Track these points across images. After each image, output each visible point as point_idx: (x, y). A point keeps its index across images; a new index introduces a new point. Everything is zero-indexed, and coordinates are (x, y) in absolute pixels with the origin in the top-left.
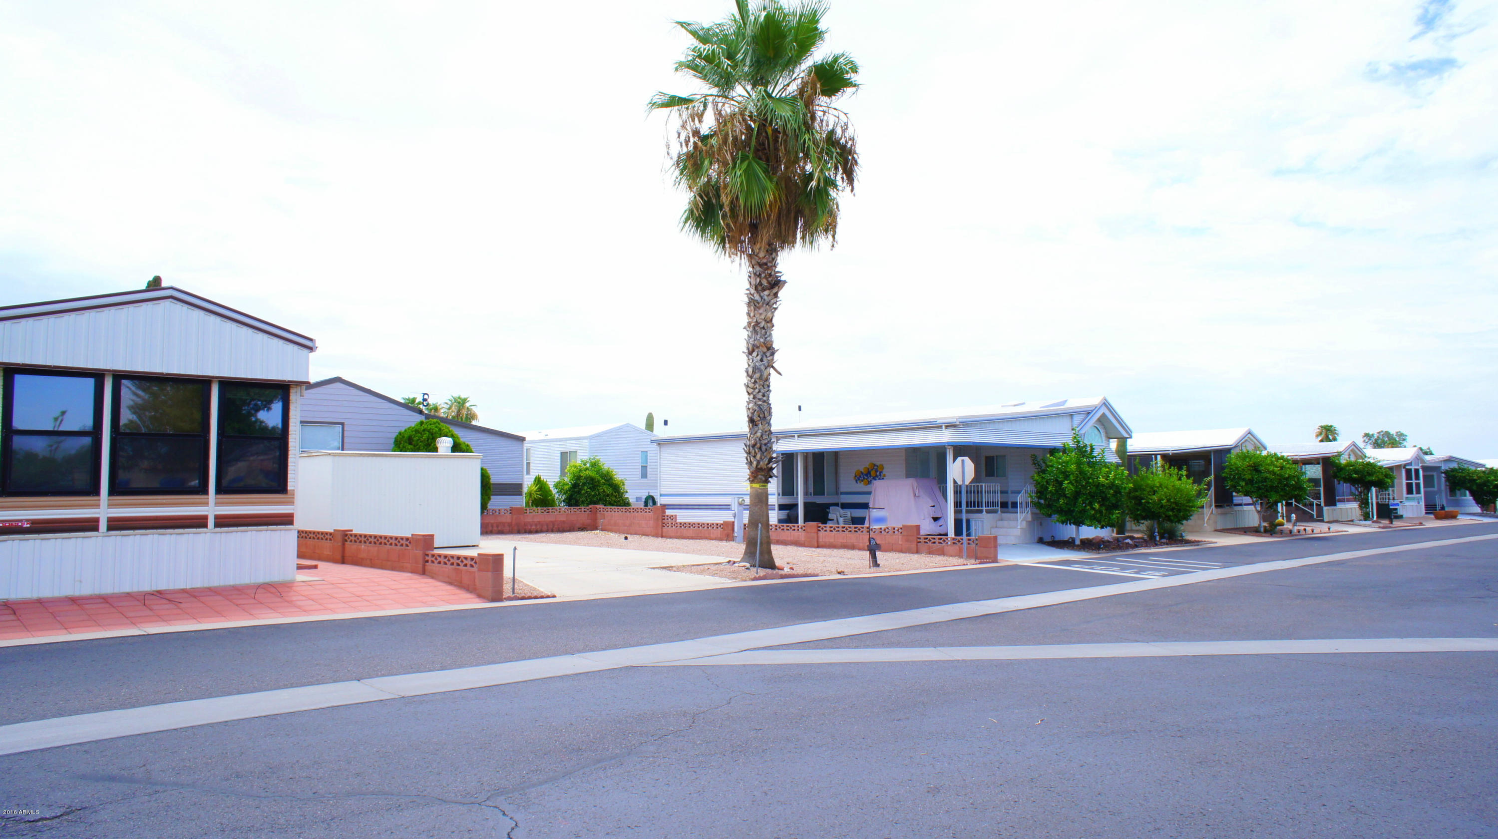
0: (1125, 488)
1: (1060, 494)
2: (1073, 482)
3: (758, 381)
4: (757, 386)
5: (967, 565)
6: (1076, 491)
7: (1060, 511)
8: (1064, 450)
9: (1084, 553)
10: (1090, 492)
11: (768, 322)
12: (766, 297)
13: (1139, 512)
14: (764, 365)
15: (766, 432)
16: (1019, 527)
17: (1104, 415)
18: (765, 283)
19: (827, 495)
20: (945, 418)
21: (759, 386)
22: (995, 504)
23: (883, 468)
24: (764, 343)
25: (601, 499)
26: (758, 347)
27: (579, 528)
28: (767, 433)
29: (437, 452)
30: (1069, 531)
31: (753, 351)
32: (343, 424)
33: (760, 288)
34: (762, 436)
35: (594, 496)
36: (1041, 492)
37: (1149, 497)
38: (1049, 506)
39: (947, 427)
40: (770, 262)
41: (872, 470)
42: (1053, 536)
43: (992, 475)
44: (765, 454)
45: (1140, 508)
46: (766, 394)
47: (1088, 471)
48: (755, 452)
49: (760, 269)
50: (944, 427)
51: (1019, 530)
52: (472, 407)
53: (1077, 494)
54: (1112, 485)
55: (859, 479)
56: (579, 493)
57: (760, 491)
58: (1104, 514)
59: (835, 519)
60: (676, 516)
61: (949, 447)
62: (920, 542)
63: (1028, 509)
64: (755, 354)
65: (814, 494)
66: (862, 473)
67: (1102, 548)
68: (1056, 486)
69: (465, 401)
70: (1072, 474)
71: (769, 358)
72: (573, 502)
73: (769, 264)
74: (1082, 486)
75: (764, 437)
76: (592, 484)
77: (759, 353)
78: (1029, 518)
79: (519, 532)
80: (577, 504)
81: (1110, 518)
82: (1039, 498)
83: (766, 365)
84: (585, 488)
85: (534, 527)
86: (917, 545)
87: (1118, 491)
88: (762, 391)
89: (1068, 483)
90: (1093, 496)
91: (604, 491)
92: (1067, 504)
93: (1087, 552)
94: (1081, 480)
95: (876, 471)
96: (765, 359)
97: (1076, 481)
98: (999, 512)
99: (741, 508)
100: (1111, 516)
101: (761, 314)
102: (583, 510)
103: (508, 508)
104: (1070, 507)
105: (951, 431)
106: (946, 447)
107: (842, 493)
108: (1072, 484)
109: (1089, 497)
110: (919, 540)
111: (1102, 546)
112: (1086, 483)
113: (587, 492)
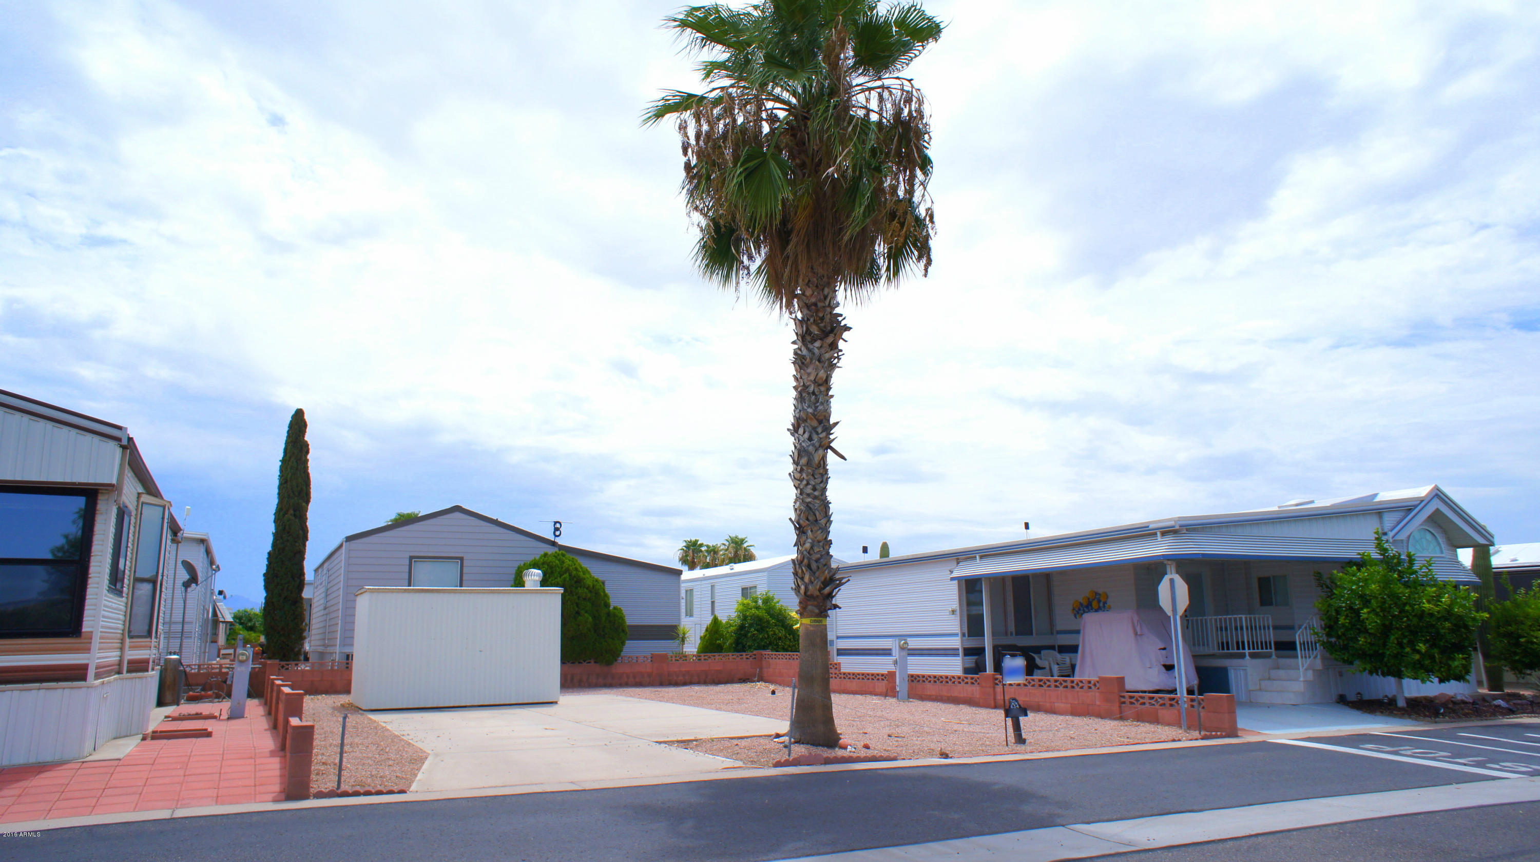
0: (1474, 619)
1: (1359, 629)
2: (1378, 610)
3: (804, 468)
4: (804, 475)
5: (1179, 740)
6: (1384, 625)
7: (1362, 655)
8: (1360, 564)
9: (1409, 721)
10: (1409, 626)
11: (819, 385)
12: (816, 351)
13: (1517, 658)
14: (813, 445)
15: (819, 542)
16: (1302, 679)
17: (1437, 511)
18: (815, 330)
19: (1037, 634)
20: (1159, 521)
21: (807, 476)
22: (1266, 645)
23: (1107, 597)
24: (813, 415)
25: (770, 644)
26: (805, 421)
27: (740, 679)
28: (821, 544)
29: (524, 586)
30: (1385, 686)
31: (799, 426)
32: (462, 559)
33: (808, 338)
34: (812, 548)
35: (762, 639)
36: (1330, 627)
37: (1532, 633)
38: (1345, 648)
39: (1164, 534)
40: (820, 301)
41: (1094, 600)
42: (1359, 693)
43: (1271, 604)
44: (817, 574)
45: (1518, 651)
46: (818, 487)
47: (1402, 593)
48: (802, 571)
49: (808, 312)
50: (1159, 534)
51: (1302, 684)
52: (750, 548)
53: (1386, 630)
54: (1448, 614)
55: (1078, 613)
56: (745, 636)
57: (812, 629)
58: (1437, 660)
59: (1048, 667)
60: (840, 663)
61: (1169, 562)
62: (1124, 703)
63: (1315, 653)
64: (801, 431)
65: (1017, 634)
66: (1081, 604)
67: (1442, 714)
68: (1351, 617)
69: (742, 541)
70: (1376, 598)
71: (821, 436)
72: (740, 647)
73: (820, 304)
74: (1394, 616)
75: (816, 549)
76: (760, 625)
77: (806, 428)
78: (1318, 664)
79: (662, 684)
80: (743, 649)
81: (1450, 666)
82: (1329, 635)
83: (817, 445)
84: (752, 629)
85: (681, 678)
86: (1120, 707)
87: (1460, 624)
88: (812, 483)
89: (1369, 613)
90: (1414, 633)
91: (775, 634)
92: (1371, 644)
93: (1416, 720)
94: (1390, 608)
95: (1099, 601)
96: (815, 437)
97: (1383, 610)
98: (1274, 657)
99: (904, 653)
100: (1450, 662)
101: (809, 374)
102: (744, 657)
103: (649, 655)
104: (1377, 648)
105: (1169, 539)
106: (1166, 562)
107: (1059, 632)
108: (1377, 614)
109: (1407, 634)
110: (1123, 700)
111: (1442, 711)
112: (1400, 612)
113: (754, 635)
